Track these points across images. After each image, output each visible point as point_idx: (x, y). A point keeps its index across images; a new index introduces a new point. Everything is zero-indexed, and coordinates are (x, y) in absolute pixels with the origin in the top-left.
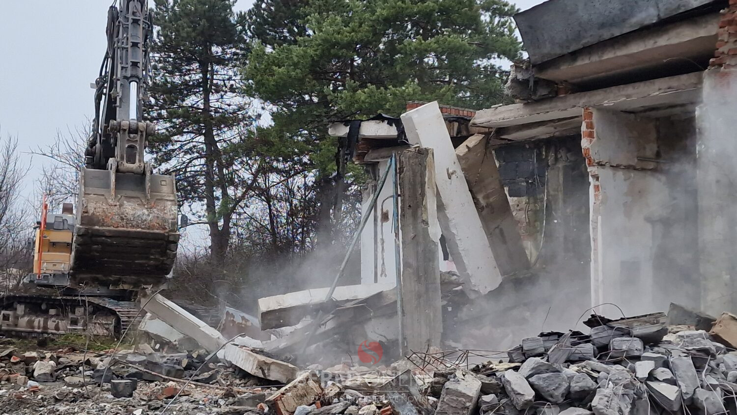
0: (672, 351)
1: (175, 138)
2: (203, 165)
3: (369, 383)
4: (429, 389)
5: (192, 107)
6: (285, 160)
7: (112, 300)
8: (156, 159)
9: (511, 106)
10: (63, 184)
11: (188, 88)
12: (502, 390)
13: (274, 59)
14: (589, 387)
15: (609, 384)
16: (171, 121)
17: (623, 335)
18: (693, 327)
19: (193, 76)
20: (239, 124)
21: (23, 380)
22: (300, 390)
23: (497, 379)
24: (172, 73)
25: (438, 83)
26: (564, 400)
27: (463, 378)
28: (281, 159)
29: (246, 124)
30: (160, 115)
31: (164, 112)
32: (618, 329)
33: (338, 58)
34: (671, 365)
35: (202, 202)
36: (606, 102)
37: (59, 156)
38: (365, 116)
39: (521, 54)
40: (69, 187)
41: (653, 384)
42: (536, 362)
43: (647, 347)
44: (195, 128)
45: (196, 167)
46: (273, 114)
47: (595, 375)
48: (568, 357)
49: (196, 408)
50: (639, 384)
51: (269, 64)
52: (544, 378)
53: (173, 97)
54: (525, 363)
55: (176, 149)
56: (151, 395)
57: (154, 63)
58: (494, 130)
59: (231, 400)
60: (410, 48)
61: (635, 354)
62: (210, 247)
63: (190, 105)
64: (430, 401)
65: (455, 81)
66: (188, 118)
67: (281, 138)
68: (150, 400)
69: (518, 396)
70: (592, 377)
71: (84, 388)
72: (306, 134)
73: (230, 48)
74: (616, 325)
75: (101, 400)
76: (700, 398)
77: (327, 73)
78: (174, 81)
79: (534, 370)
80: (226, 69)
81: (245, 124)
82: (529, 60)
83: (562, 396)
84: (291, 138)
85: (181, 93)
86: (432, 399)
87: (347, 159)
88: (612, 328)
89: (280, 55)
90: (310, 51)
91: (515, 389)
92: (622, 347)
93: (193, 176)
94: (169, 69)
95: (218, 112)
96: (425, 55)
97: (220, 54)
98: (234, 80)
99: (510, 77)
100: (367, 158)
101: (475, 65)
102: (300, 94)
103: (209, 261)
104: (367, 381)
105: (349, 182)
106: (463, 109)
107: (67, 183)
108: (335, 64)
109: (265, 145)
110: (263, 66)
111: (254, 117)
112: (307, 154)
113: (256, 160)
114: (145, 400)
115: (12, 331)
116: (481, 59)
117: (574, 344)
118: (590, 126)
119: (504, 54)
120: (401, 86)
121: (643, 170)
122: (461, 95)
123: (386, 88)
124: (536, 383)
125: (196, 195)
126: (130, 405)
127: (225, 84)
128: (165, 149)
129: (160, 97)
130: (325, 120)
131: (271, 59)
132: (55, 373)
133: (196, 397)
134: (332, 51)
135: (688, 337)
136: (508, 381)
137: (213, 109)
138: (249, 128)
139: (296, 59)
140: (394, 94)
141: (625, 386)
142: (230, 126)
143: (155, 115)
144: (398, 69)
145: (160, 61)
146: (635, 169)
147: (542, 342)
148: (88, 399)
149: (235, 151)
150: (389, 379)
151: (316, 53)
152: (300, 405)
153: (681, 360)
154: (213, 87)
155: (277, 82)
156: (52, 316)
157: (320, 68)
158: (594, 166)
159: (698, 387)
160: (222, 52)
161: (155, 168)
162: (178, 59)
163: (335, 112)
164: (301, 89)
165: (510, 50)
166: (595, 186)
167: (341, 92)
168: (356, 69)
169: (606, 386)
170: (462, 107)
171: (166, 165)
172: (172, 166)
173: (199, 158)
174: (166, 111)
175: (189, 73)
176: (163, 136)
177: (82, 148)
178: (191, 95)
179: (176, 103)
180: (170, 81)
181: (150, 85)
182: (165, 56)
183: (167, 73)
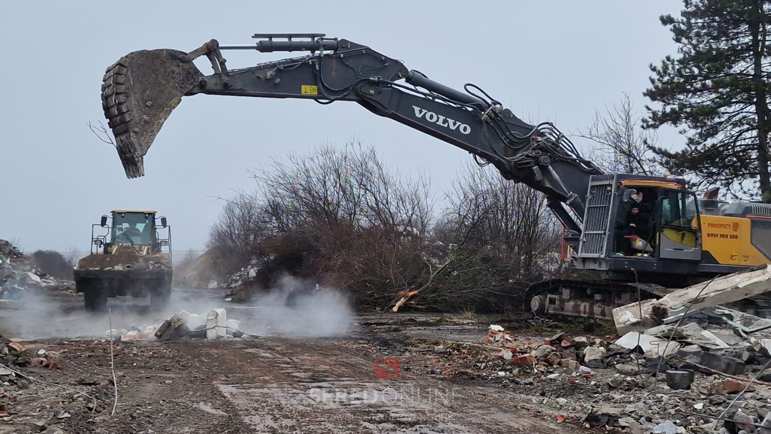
1: (722, 109)
2: (755, 137)
5: (741, 73)
7: (659, 287)
8: (700, 134)
10: (602, 166)
11: (736, 54)
16: (716, 92)
19: (742, 39)
21: (574, 365)
24: (717, 39)
30: (704, 85)
31: (709, 82)
35: (755, 179)
37: (598, 137)
40: (608, 168)
44: (745, 97)
45: (747, 141)
53: (719, 64)
55: (722, 122)
56: (710, 389)
57: (697, 30)
63: (739, 72)
66: (737, 87)
68: (711, 394)
71: (638, 377)
75: (657, 390)
78: (720, 47)
85: (728, 59)
93: (744, 151)
94: (714, 34)
107: (604, 164)
114: (704, 394)
115: (558, 315)
125: (748, 172)
126: (689, 398)
128: (711, 122)
129: (704, 66)
132: (606, 360)
137: (765, 74)
143: (699, 85)
148: (643, 388)
154: (765, 50)
156: (598, 301)
161: (699, 143)
162: (725, 22)
171: (713, 140)
172: (719, 141)
173: (750, 130)
174: (712, 81)
175: (736, 36)
176: (707, 108)
177: (621, 127)
178: (740, 61)
179: (723, 71)
180: (715, 47)
181: (692, 54)
182: (710, 21)
183: (710, 39)
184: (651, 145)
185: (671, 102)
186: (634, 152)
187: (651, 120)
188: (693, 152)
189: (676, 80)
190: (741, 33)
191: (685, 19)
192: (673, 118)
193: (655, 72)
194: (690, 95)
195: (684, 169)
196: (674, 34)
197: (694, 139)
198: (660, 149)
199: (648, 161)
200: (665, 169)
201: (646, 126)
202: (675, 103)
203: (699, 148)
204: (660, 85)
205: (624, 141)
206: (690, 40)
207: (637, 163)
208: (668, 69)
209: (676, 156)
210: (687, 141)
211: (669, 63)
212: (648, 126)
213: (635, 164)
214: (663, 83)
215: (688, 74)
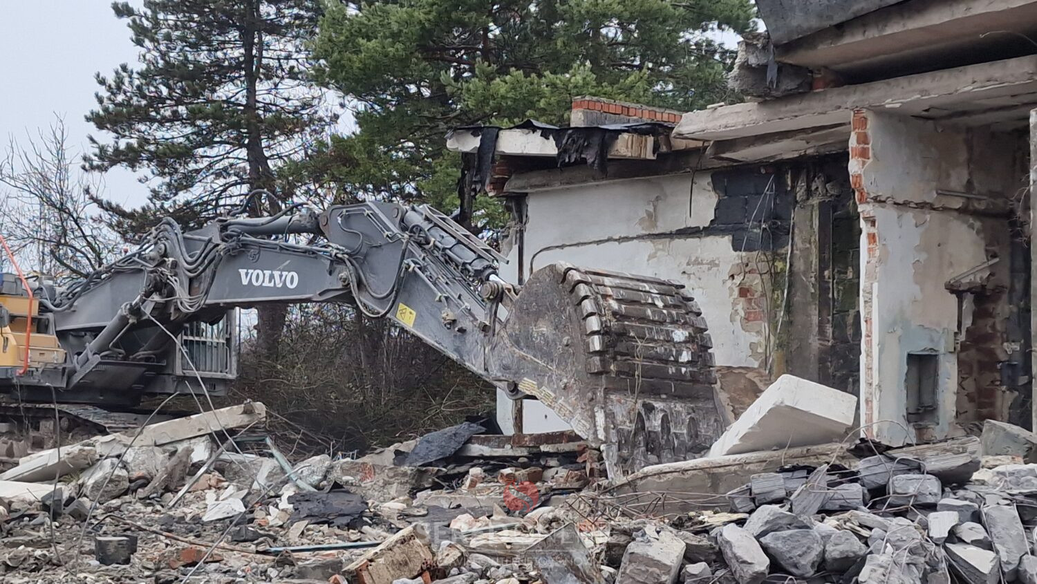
0: (986, 497)
1: (200, 151)
2: (245, 195)
3: (508, 544)
4: (603, 553)
5: (227, 101)
6: (377, 190)
7: (98, 410)
8: (169, 185)
9: (738, 107)
10: (19, 223)
11: (221, 72)
12: (718, 557)
13: (361, 26)
14: (854, 552)
15: (886, 547)
16: (193, 124)
17: (909, 470)
18: (1021, 460)
19: (229, 51)
20: (303, 130)
22: (397, 555)
23: (709, 539)
24: (195, 46)
25: (624, 67)
26: (817, 572)
27: (657, 537)
28: (371, 186)
29: (315, 130)
30: (175, 113)
31: (182, 109)
32: (902, 461)
33: (463, 24)
34: (984, 518)
36: (889, 100)
37: (13, 178)
38: (506, 120)
39: (756, 23)
40: (29, 227)
41: (957, 549)
42: (772, 513)
43: (947, 489)
44: (232, 136)
45: (234, 199)
46: (358, 115)
47: (865, 533)
48: (823, 506)
49: (233, 581)
50: (933, 548)
51: (352, 34)
52: (784, 538)
53: (197, 84)
54: (754, 515)
55: (201, 169)
56: (160, 561)
57: (166, 30)
58: (712, 143)
59: (288, 569)
60: (580, 12)
61: (929, 501)
62: (255, 327)
63: (224, 98)
64: (603, 573)
65: (650, 65)
66: (222, 119)
67: (370, 153)
68: (158, 569)
69: (742, 565)
70: (860, 537)
71: (53, 549)
72: (412, 148)
73: (290, 7)
74: (899, 455)
75: (78, 568)
76: (1028, 570)
77: (445, 49)
78: (198, 59)
79: (767, 526)
80: (283, 40)
81: (312, 131)
82: (767, 36)
83: (813, 565)
84: (385, 153)
85: (211, 79)
86: (607, 570)
87: (475, 190)
88: (892, 459)
89: (369, 21)
90: (419, 15)
91: (738, 554)
92: (908, 489)
93: (229, 213)
94: (191, 40)
95: (270, 111)
96: (602, 23)
97: (273, 17)
98: (297, 60)
99: (736, 61)
100: (510, 187)
101: (681, 40)
102: (401, 84)
103: (253, 349)
104: (505, 540)
105: (479, 225)
106: (662, 110)
107: (25, 221)
108: (459, 36)
109: (344, 165)
110: (342, 38)
111: (327, 120)
112: (413, 180)
113: (330, 188)
114: (149, 569)
116: (691, 31)
117: (832, 485)
118: (863, 139)
119: (728, 24)
120: (563, 73)
121: (945, 209)
122: (658, 88)
123: (540, 76)
124: (772, 545)
126: (126, 577)
127: (281, 65)
128: (185, 168)
129: (175, 84)
130: (442, 126)
131: (356, 26)
133: (232, 564)
134: (453, 15)
135: (1012, 474)
136: (728, 542)
137: (261, 105)
138: (319, 136)
139: (395, 27)
140: (553, 85)
141: (912, 552)
142: (289, 134)
143: (168, 114)
144: (559, 43)
145: (176, 27)
146: (932, 208)
147: (782, 481)
148: (59, 566)
149: (296, 173)
150: (539, 537)
151: (426, 17)
152: (398, 578)
153: (1001, 510)
154: (261, 70)
155: (365, 64)
157: (434, 42)
158: (868, 203)
159: (1027, 553)
160: (276, 14)
161: (167, 199)
162: (206, 24)
163: (458, 112)
164: (404, 76)
165: (738, 15)
166: (869, 235)
167: (467, 80)
168: (492, 45)
169: (882, 551)
170: (660, 107)
171: (186, 195)
172: (194, 197)
173: (239, 184)
174: (187, 108)
175: (222, 46)
176: (180, 148)
177: (51, 167)
178: (225, 82)
179: (203, 96)
180: (193, 59)
181: (160, 66)
182: (185, 19)
183: (187, 46)
184: (95, 196)
185: (127, 133)
186: (69, 205)
187: (96, 158)
188: (158, 210)
189: (135, 101)
190: (229, 42)
191: (149, 13)
192: (130, 157)
193: (104, 87)
194: (156, 125)
196: (133, 32)
197: (159, 192)
198: (109, 204)
199: (90, 221)
200: (115, 233)
201: (89, 166)
202: (133, 136)
203: (167, 205)
204: (111, 107)
205: (54, 187)
206: (156, 44)
207: (73, 223)
208: (123, 84)
209: (131, 216)
210: (149, 194)
211: (124, 74)
212: (93, 168)
213: (71, 224)
214: (116, 105)
215: (152, 95)
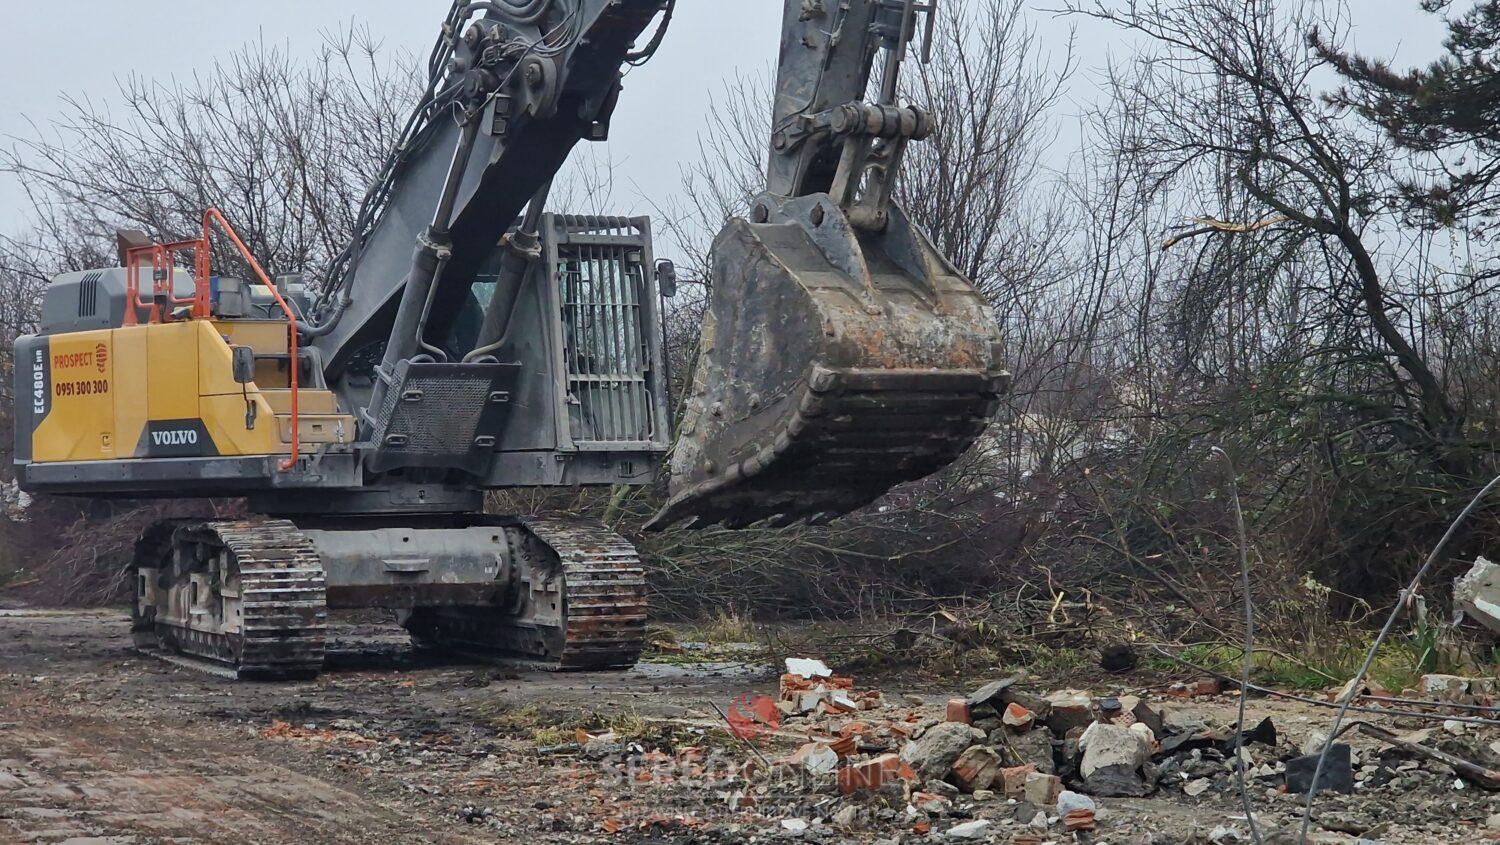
21: (1044, 789)
132: (1154, 767)
161: (1486, 43)
184: (1328, 46)
188: (1467, 70)
195: (1439, 127)
197: (1470, 28)
198: (1361, 63)
200: (1376, 127)
203: (1487, 56)
209: (1410, 85)
210: (1447, 35)
